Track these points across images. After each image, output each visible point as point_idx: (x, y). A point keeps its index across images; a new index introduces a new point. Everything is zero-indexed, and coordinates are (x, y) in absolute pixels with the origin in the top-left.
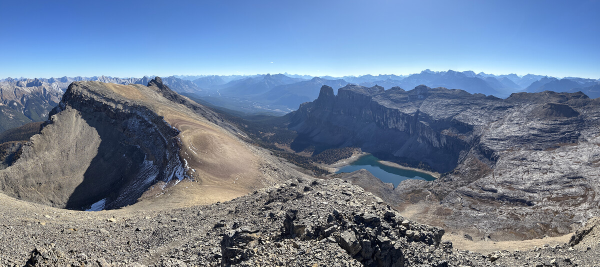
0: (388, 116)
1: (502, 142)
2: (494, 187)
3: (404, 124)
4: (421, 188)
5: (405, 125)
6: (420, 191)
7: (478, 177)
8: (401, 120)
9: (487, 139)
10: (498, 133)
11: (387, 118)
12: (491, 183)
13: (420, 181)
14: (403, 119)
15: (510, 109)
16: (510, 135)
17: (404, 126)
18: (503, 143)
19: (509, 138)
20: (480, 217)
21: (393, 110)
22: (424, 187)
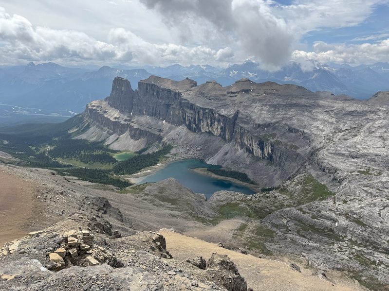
0: (201, 117)
1: (353, 160)
2: (334, 215)
3: (219, 127)
4: (238, 202)
5: (221, 129)
6: (236, 205)
7: (313, 199)
8: (216, 123)
9: (329, 153)
10: (347, 147)
11: (199, 120)
12: (330, 210)
13: (236, 193)
14: (219, 121)
15: (371, 115)
16: (365, 151)
17: (219, 130)
18: (354, 162)
19: (364, 156)
20: (311, 246)
21: (207, 111)
22: (241, 201)
